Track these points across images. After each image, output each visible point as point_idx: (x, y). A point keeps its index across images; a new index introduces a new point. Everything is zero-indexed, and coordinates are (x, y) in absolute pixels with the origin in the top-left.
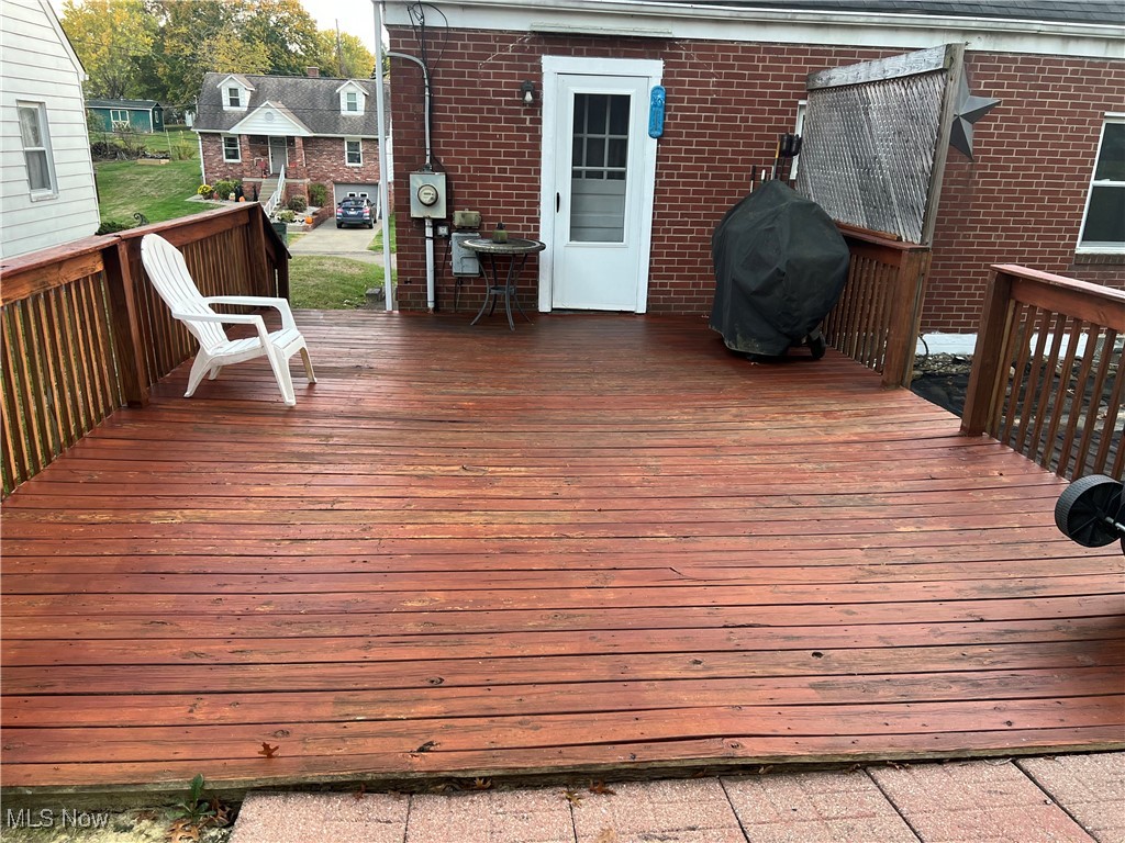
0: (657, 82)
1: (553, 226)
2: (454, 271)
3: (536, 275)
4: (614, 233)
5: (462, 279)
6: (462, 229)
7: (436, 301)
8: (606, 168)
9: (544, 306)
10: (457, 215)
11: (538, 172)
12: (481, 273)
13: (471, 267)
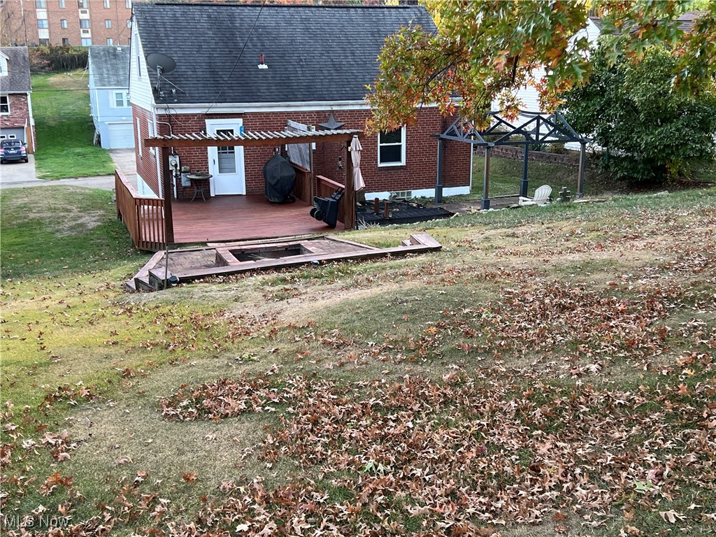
0: (241, 125)
1: (213, 169)
2: (183, 185)
3: (209, 185)
4: (233, 170)
5: (185, 188)
6: (184, 172)
7: (177, 195)
8: (228, 151)
9: (212, 195)
10: (183, 168)
11: (207, 153)
12: (192, 185)
13: (188, 184)
